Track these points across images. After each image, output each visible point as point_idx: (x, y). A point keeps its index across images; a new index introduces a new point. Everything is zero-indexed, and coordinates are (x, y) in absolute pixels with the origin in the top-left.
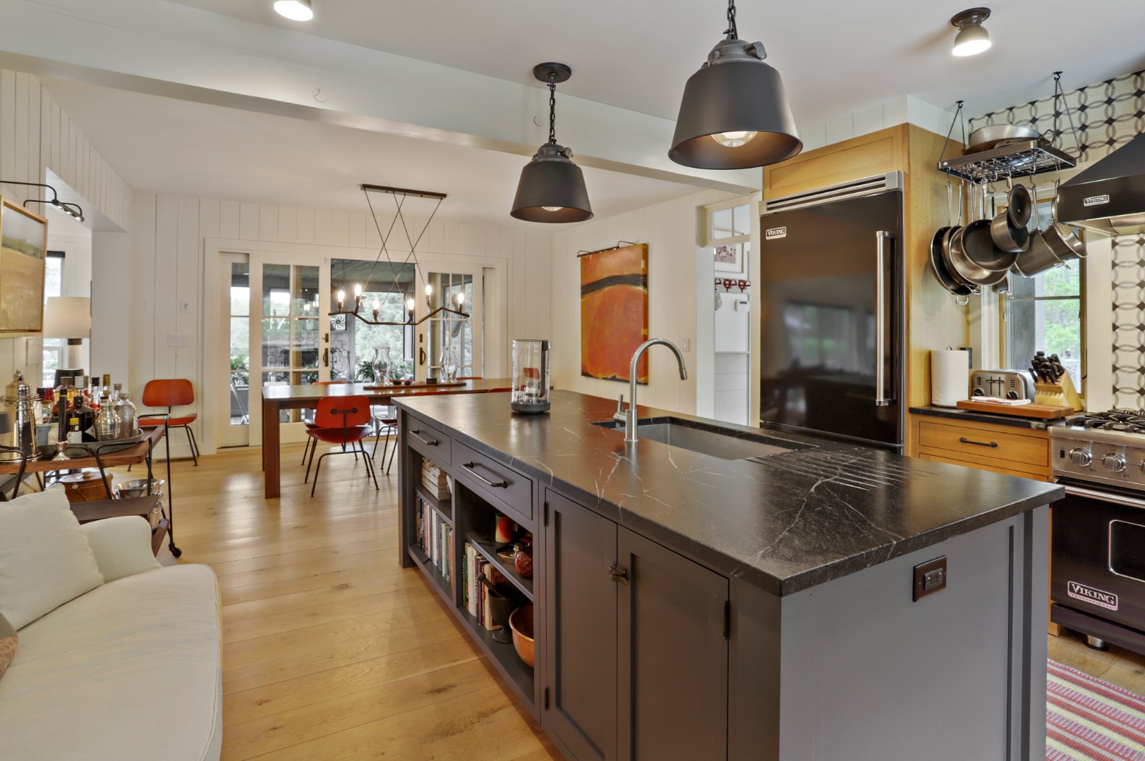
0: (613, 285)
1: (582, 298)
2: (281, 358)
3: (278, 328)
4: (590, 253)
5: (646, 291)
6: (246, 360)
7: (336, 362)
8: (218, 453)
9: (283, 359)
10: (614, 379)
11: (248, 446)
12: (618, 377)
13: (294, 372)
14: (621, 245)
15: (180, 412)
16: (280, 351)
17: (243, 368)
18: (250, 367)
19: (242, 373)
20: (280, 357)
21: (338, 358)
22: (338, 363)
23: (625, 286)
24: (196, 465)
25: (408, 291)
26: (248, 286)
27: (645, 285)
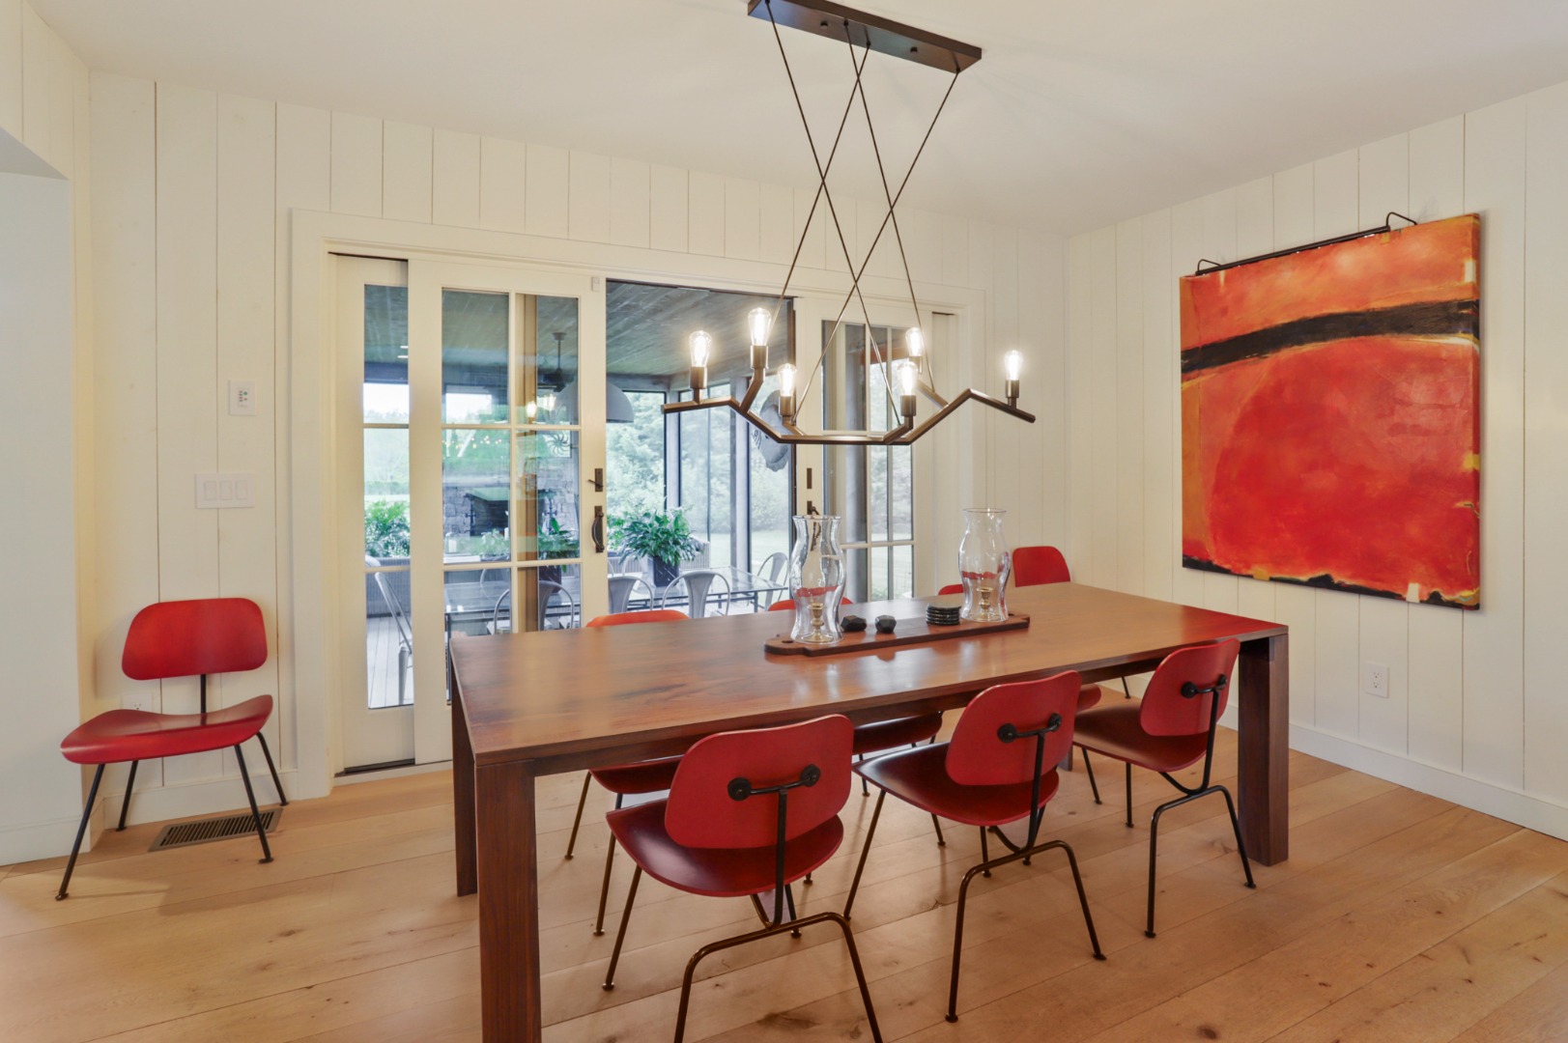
0: (1324, 339)
1: (1183, 380)
2: (464, 508)
3: (460, 455)
4: (1220, 268)
5: (1476, 347)
6: (407, 515)
7: (556, 513)
8: (336, 789)
9: (469, 508)
10: (1324, 583)
11: (411, 763)
12: (1337, 579)
13: (520, 569)
14: (1396, 223)
15: (231, 692)
16: (463, 494)
17: (402, 526)
18: (411, 523)
19: (401, 534)
20: (463, 505)
21: (559, 506)
22: (559, 515)
23: (1379, 339)
24: (268, 859)
25: (672, 389)
26: (406, 383)
27: (1475, 329)
